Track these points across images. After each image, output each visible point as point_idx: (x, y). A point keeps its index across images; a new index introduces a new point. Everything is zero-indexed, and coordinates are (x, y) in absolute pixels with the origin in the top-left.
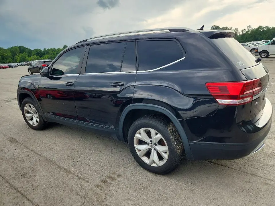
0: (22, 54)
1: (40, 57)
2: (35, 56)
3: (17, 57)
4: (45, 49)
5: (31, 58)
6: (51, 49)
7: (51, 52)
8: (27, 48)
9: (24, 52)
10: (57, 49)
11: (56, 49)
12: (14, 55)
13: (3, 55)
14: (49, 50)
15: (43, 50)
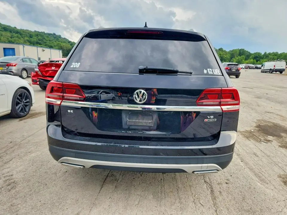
0: (240, 57)
1: (257, 61)
2: (252, 60)
3: (235, 59)
4: (265, 53)
5: (247, 61)
6: (273, 53)
7: (271, 56)
8: (248, 51)
9: (242, 55)
10: (281, 54)
11: (279, 53)
12: (232, 58)
13: (222, 57)
14: (270, 54)
15: (263, 54)
